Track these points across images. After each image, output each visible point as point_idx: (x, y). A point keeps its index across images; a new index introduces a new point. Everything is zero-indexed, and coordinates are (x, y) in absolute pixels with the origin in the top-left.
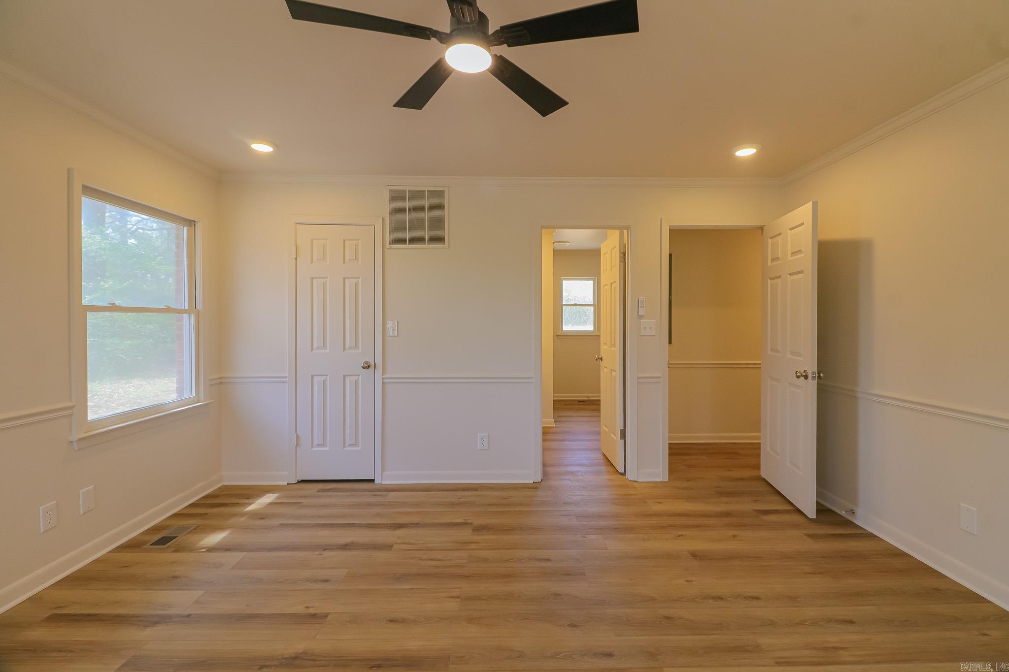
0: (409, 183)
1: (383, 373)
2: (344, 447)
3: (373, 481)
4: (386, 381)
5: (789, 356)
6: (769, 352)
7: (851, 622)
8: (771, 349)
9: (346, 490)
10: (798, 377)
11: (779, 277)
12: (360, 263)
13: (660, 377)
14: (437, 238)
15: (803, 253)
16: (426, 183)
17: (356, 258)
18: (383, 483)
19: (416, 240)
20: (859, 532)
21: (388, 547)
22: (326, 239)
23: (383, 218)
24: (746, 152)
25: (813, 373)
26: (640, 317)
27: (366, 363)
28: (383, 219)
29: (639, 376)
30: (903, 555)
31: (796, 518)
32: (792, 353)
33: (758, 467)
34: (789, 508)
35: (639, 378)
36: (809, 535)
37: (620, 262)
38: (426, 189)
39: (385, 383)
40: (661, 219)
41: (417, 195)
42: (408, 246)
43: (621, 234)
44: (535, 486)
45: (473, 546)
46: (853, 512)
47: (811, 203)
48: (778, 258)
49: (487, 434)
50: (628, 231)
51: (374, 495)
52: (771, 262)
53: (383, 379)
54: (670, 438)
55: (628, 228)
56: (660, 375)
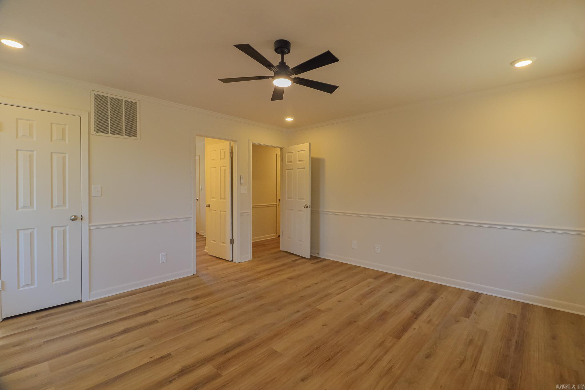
0: (110, 92)
1: (90, 222)
2: (53, 281)
3: (79, 301)
4: (91, 228)
5: (298, 200)
6: (286, 199)
7: (342, 280)
8: (287, 197)
9: (70, 310)
10: (305, 207)
11: (293, 169)
12: (67, 142)
13: (249, 212)
14: (132, 132)
15: (304, 161)
16: (125, 96)
17: (64, 138)
18: (90, 300)
19: (116, 131)
20: (322, 259)
21: (156, 321)
22: (33, 121)
23: (89, 113)
24: (289, 119)
25: (310, 205)
26: (241, 184)
27: (75, 216)
28: (89, 115)
29: (241, 212)
30: (337, 262)
31: (304, 260)
32: (299, 199)
33: (279, 247)
34: (298, 258)
35: (241, 213)
36: (312, 264)
37: (230, 157)
38: (124, 99)
39: (91, 229)
40: (249, 139)
41: (116, 102)
42: (109, 135)
43: (230, 143)
44: (194, 276)
45: (202, 305)
46: (318, 254)
47: (309, 143)
48: (292, 161)
49: (166, 253)
50: (235, 143)
51: (95, 307)
52: (287, 163)
53: (89, 226)
54: (252, 240)
55: (235, 141)
56: (249, 211)
